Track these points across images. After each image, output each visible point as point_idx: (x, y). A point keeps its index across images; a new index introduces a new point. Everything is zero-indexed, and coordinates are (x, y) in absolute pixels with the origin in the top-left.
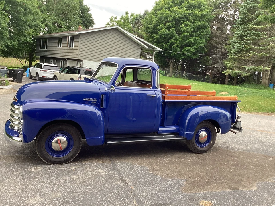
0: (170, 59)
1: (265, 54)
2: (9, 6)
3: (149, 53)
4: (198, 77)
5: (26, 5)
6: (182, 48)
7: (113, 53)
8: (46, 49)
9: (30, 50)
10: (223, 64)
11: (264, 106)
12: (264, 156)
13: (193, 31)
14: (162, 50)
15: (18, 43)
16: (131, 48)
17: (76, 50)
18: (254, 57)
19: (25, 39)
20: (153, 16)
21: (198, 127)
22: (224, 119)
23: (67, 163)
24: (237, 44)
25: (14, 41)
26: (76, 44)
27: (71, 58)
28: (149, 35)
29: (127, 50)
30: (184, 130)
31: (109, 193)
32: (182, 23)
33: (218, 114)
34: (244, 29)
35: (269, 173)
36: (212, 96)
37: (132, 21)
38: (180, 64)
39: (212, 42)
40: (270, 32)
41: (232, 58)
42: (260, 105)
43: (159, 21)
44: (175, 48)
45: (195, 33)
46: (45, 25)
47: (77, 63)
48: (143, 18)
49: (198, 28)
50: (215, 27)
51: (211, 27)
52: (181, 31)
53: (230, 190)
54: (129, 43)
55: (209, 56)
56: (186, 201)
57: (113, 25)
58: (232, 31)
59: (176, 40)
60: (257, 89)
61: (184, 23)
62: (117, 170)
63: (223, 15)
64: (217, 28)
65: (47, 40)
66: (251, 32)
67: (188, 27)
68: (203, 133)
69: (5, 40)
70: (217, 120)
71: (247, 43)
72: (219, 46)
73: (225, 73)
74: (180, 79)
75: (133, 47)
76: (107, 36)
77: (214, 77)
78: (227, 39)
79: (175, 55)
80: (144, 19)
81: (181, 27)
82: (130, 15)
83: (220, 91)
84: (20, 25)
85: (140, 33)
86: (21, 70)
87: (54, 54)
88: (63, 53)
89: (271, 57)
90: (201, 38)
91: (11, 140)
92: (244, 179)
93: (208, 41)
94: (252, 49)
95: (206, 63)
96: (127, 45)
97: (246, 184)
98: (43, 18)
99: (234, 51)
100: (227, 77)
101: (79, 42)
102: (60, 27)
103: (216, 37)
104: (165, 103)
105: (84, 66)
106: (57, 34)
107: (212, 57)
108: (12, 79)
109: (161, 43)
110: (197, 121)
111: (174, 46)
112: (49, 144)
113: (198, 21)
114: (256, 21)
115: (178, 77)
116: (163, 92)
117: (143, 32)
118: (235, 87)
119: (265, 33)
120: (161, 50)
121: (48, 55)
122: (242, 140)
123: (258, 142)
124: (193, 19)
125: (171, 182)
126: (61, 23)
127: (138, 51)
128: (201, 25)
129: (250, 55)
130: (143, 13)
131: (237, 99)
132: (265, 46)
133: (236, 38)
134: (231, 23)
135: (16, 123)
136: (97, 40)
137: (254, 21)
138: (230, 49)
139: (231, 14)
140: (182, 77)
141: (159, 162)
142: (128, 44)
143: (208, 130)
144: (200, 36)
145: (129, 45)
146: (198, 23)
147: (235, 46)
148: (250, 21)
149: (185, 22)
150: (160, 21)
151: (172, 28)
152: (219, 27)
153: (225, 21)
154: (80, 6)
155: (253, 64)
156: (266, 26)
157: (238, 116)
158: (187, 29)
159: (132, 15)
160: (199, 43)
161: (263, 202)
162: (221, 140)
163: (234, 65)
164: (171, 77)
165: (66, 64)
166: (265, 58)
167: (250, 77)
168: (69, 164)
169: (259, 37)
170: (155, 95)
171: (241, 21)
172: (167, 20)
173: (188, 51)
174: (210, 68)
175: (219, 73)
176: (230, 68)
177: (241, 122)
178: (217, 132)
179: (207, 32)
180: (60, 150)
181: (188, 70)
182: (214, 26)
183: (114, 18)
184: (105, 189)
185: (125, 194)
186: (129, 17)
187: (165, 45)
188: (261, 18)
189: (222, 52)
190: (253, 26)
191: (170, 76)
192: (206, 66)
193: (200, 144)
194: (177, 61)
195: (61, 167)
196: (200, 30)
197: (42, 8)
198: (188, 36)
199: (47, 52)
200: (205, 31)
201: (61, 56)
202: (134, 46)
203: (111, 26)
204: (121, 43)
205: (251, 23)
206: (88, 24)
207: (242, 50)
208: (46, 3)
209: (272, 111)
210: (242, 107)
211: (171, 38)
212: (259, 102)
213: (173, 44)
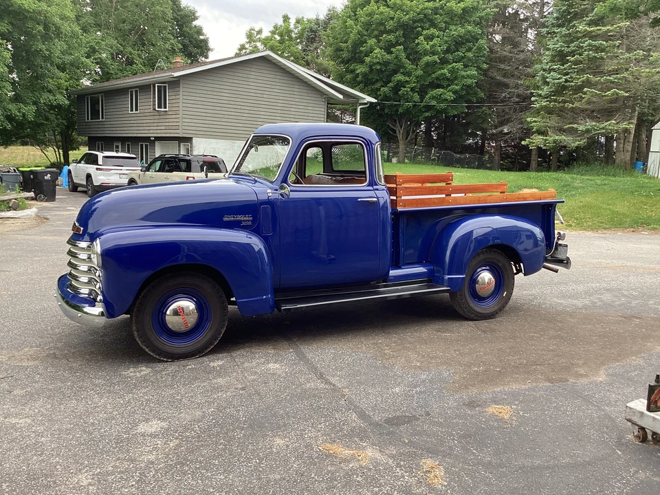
0: (397, 121)
1: (620, 92)
2: (6, 22)
3: (346, 110)
4: (465, 158)
5: (46, 17)
6: (423, 92)
7: (262, 117)
8: (103, 118)
9: (63, 123)
10: (522, 123)
11: (624, 214)
12: (621, 316)
13: (448, 51)
14: (376, 101)
15: (34, 108)
16: (304, 101)
17: (174, 116)
18: (594, 103)
19: (51, 97)
20: (350, 22)
21: (474, 263)
22: (529, 244)
23: (201, 356)
24: (552, 73)
25: (25, 103)
26: (174, 101)
27: (163, 135)
28: (343, 68)
29: (293, 106)
30: (444, 270)
31: (298, 403)
32: (419, 34)
33: (515, 233)
34: (565, 36)
35: (631, 348)
36: (499, 194)
37: (300, 36)
38: (421, 131)
39: (493, 73)
40: (627, 39)
41: (542, 108)
42: (613, 212)
43: (365, 33)
44: (407, 94)
45: (452, 54)
46: (94, 61)
47: (179, 147)
48: (325, 29)
49: (459, 43)
50: (498, 38)
51: (490, 37)
52: (417, 52)
53: (548, 384)
54: (297, 89)
55: (490, 108)
56: (458, 409)
57: (255, 50)
58: (539, 42)
59: (408, 74)
60: (605, 175)
61: (425, 32)
62: (307, 361)
63: (515, 6)
64: (504, 38)
65: (102, 96)
66: (584, 43)
67: (435, 41)
68: (486, 276)
69: (5, 103)
70: (514, 245)
71: (576, 68)
72: (510, 81)
73: (528, 145)
74: (424, 166)
75: (310, 98)
76: (246, 76)
77: (505, 156)
78: (527, 63)
79: (408, 111)
80: (328, 31)
81: (418, 44)
82: (292, 21)
83: (521, 188)
84: (37, 67)
85: (321, 64)
86: (50, 173)
87: (121, 129)
88: (144, 125)
89: (634, 97)
90: (466, 66)
91: (79, 315)
92: (579, 362)
93: (485, 71)
94: (588, 83)
95: (482, 123)
96: (292, 96)
97: (582, 371)
98: (88, 45)
99: (545, 90)
100: (534, 153)
101: (181, 97)
102: (130, 62)
103: (503, 60)
104: (397, 215)
105: (195, 153)
106: (126, 81)
107: (497, 109)
108: (32, 194)
109: (373, 84)
110: (469, 250)
111: (403, 89)
112: (160, 317)
113: (456, 25)
114: (593, 16)
115: (420, 163)
116: (392, 192)
117: (327, 61)
118: (554, 175)
119: (617, 43)
120: (374, 100)
121: (107, 132)
122: (571, 287)
123: (608, 290)
124: (445, 22)
125: (423, 377)
126: (131, 53)
127: (320, 106)
128: (465, 34)
129: (584, 98)
130: (325, 14)
131: (554, 197)
132: (617, 74)
133: (549, 58)
134: (535, 24)
135: (84, 279)
136: (222, 87)
137: (588, 17)
138: (538, 88)
139: (534, 3)
140: (429, 161)
141: (394, 342)
142: (296, 93)
143: (494, 267)
144: (465, 60)
145: (299, 94)
146: (457, 31)
147: (547, 78)
148: (578, 16)
149: (425, 29)
150: (367, 30)
151: (397, 47)
152: (506, 35)
153: (520, 20)
154: (172, 9)
155: (593, 118)
156: (618, 27)
157: (559, 233)
158: (433, 46)
159: (298, 22)
160: (463, 76)
161: (619, 400)
162: (526, 292)
163: (549, 125)
164: (404, 162)
165: (153, 151)
166: (621, 103)
167: (589, 149)
168: (205, 359)
169: (603, 53)
170: (376, 199)
171: (557, 18)
172: (382, 28)
173: (438, 98)
174: (493, 134)
175: (515, 146)
176: (540, 132)
177: (566, 246)
178: (515, 271)
179: (480, 49)
180: (183, 329)
181: (442, 144)
182: (495, 34)
183: (255, 33)
184: (288, 397)
185: (331, 403)
186: (292, 26)
187: (382, 89)
188: (604, 8)
189: (518, 96)
190: (588, 29)
191: (399, 162)
192: (484, 131)
193: (481, 299)
194: (414, 125)
195: (190, 365)
196: (463, 46)
197: (84, 20)
198: (436, 62)
199: (106, 126)
200: (475, 48)
201: (138, 132)
202: (309, 95)
203: (250, 53)
204: (280, 91)
205: (581, 22)
206: (195, 50)
207: (564, 88)
208: (91, 8)
209: (642, 223)
210: (573, 219)
211: (395, 72)
212: (610, 205)
213: (400, 85)
